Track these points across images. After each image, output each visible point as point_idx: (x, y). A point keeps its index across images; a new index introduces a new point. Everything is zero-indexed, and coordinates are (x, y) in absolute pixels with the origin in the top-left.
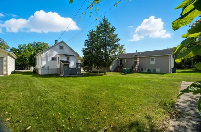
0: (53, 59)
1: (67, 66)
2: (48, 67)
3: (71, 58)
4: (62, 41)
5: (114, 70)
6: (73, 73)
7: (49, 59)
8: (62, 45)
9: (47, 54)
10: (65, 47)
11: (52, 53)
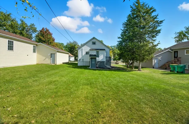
0: (87, 53)
1: (94, 59)
2: (83, 60)
3: (100, 52)
4: (94, 37)
5: (160, 66)
6: (102, 67)
7: (84, 53)
8: (94, 41)
9: (82, 49)
10: (97, 43)
11: (86, 49)
